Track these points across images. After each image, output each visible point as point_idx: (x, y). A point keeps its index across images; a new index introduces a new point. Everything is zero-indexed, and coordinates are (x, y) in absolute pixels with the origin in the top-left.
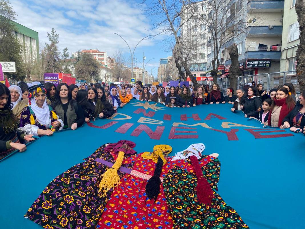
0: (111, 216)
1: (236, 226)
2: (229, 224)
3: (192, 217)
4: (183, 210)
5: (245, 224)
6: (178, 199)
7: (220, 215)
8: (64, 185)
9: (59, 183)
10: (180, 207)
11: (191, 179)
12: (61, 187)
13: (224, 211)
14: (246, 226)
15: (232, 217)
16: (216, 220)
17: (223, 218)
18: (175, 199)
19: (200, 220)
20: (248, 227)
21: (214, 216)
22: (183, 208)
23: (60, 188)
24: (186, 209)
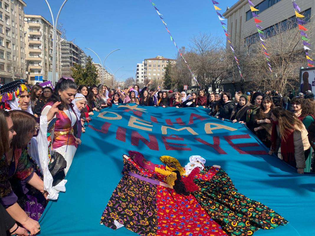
0: (165, 222)
1: (265, 212)
2: (259, 212)
3: (226, 212)
4: (217, 209)
5: (271, 209)
6: (210, 201)
7: (250, 206)
8: (122, 199)
9: (117, 198)
10: (214, 207)
11: (210, 185)
12: (120, 201)
13: (251, 204)
14: (272, 211)
15: (259, 207)
16: (248, 211)
17: (252, 208)
18: (207, 202)
19: (234, 214)
20: (274, 211)
21: (245, 208)
22: (216, 207)
23: (119, 203)
24: (219, 207)
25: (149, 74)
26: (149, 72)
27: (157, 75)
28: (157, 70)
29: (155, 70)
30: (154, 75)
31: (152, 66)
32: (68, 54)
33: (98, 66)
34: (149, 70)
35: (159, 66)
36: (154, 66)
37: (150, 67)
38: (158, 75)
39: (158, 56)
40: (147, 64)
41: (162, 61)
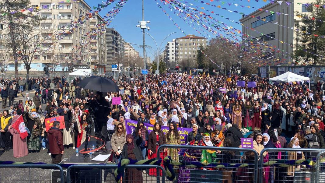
25: (181, 53)
26: (181, 51)
27: (188, 53)
28: (188, 49)
29: (186, 49)
30: (186, 53)
31: (184, 45)
32: (110, 39)
33: (128, 45)
34: (181, 49)
35: (190, 45)
36: (185, 45)
37: (181, 46)
38: (190, 53)
39: (189, 35)
40: (178, 44)
41: (193, 39)
